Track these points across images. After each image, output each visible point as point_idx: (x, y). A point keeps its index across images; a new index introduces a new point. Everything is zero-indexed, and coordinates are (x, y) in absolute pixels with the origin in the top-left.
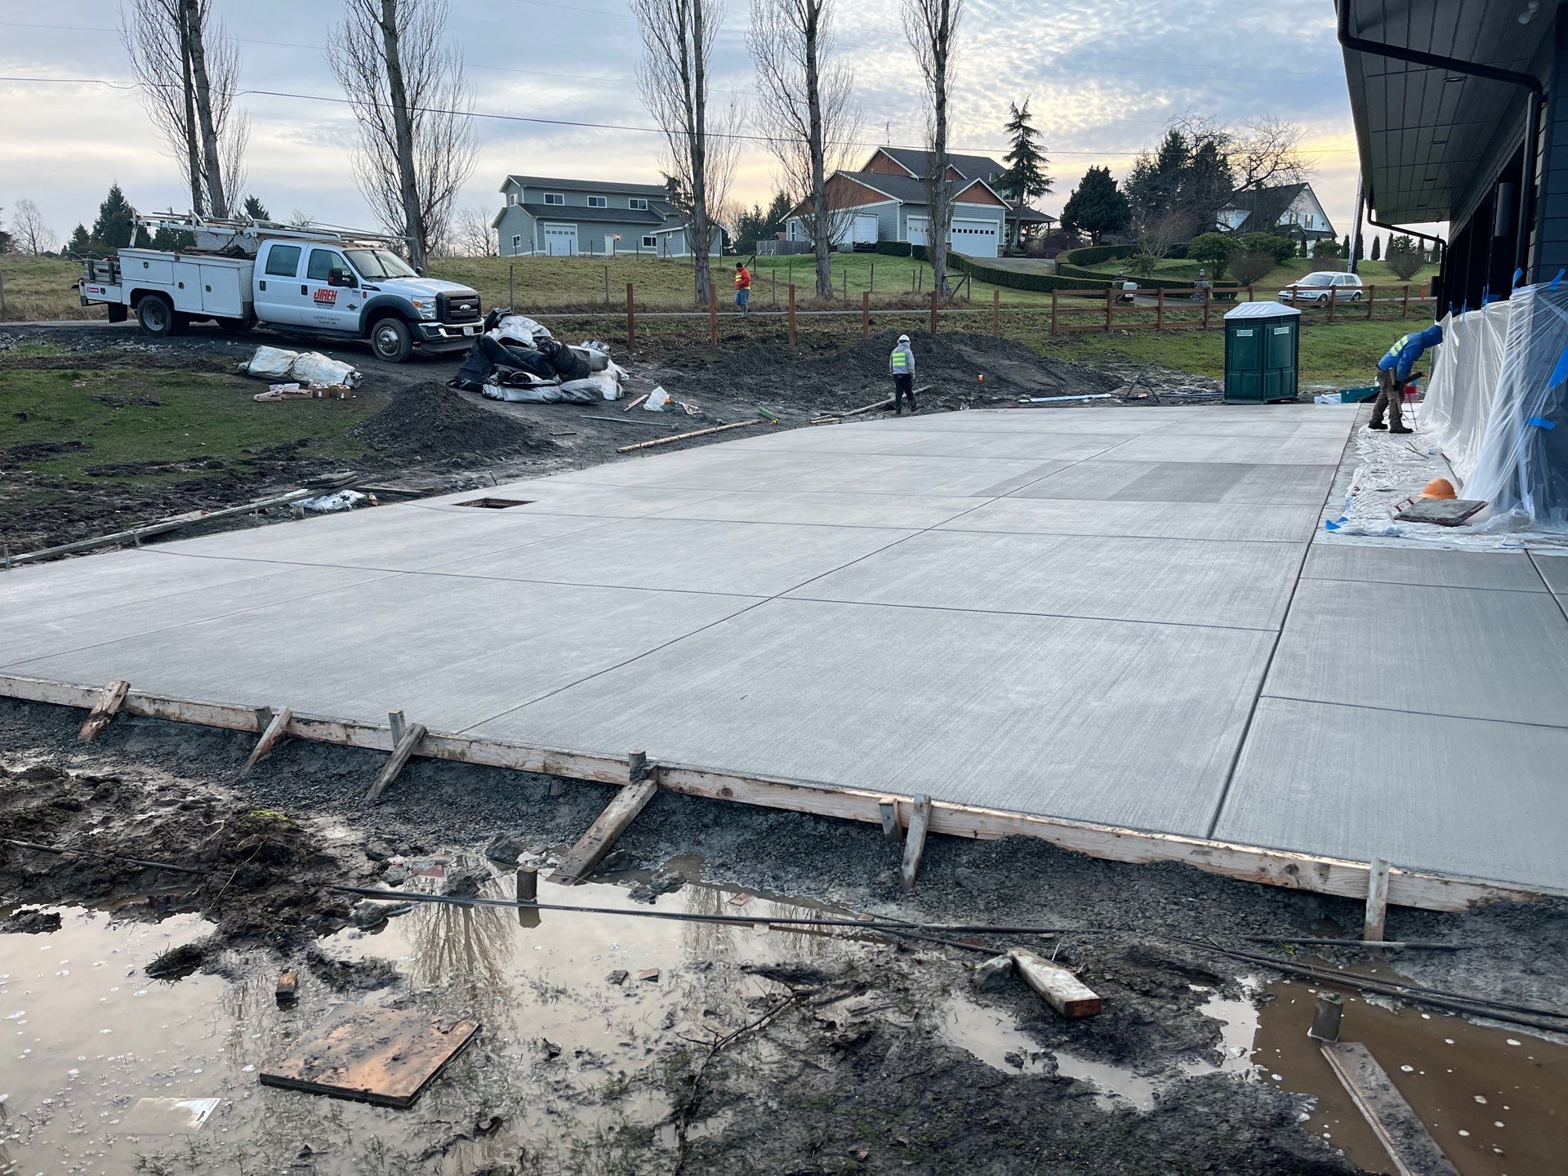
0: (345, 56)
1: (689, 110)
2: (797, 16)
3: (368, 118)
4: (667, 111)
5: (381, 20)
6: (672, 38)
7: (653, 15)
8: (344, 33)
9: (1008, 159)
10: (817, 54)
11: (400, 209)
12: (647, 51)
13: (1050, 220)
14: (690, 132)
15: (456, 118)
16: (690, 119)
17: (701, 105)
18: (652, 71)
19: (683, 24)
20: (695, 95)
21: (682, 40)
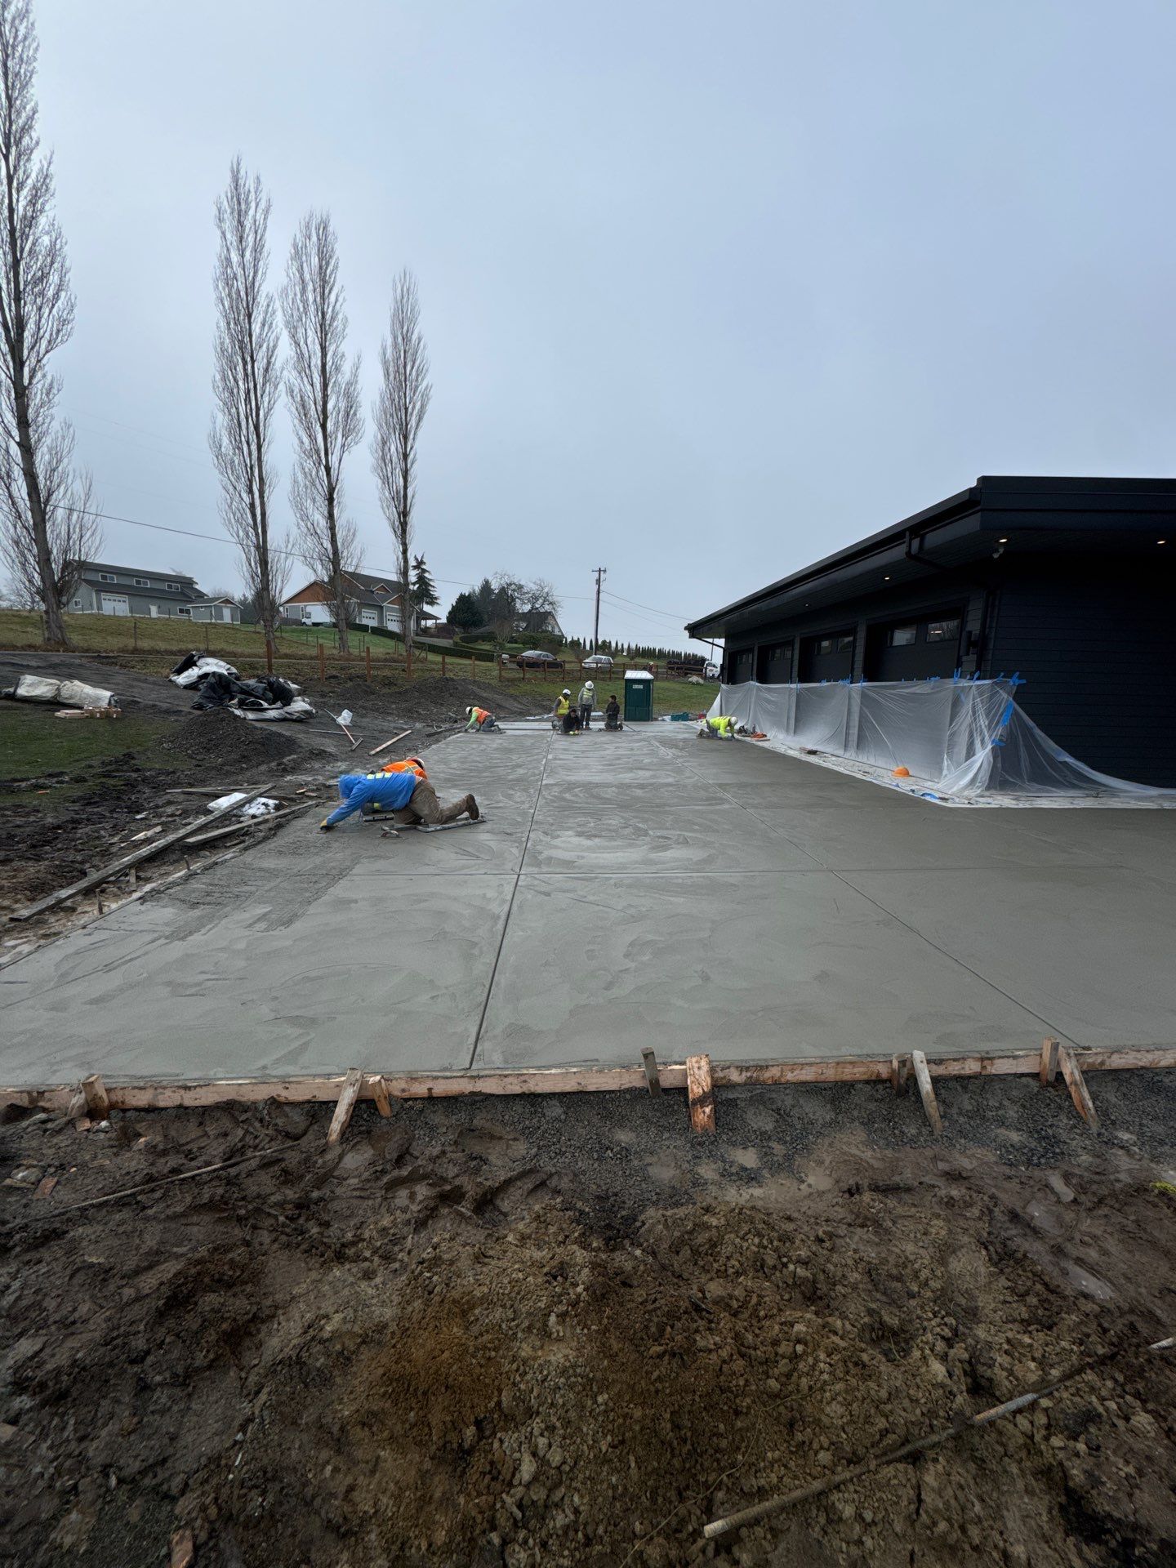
1: (257, 534)
2: (320, 489)
9: (415, 584)
10: (335, 511)
11: (36, 576)
13: (439, 618)
14: (258, 547)
16: (258, 539)
17: (264, 531)
18: (230, 507)
19: (251, 481)
20: (260, 525)
21: (251, 492)
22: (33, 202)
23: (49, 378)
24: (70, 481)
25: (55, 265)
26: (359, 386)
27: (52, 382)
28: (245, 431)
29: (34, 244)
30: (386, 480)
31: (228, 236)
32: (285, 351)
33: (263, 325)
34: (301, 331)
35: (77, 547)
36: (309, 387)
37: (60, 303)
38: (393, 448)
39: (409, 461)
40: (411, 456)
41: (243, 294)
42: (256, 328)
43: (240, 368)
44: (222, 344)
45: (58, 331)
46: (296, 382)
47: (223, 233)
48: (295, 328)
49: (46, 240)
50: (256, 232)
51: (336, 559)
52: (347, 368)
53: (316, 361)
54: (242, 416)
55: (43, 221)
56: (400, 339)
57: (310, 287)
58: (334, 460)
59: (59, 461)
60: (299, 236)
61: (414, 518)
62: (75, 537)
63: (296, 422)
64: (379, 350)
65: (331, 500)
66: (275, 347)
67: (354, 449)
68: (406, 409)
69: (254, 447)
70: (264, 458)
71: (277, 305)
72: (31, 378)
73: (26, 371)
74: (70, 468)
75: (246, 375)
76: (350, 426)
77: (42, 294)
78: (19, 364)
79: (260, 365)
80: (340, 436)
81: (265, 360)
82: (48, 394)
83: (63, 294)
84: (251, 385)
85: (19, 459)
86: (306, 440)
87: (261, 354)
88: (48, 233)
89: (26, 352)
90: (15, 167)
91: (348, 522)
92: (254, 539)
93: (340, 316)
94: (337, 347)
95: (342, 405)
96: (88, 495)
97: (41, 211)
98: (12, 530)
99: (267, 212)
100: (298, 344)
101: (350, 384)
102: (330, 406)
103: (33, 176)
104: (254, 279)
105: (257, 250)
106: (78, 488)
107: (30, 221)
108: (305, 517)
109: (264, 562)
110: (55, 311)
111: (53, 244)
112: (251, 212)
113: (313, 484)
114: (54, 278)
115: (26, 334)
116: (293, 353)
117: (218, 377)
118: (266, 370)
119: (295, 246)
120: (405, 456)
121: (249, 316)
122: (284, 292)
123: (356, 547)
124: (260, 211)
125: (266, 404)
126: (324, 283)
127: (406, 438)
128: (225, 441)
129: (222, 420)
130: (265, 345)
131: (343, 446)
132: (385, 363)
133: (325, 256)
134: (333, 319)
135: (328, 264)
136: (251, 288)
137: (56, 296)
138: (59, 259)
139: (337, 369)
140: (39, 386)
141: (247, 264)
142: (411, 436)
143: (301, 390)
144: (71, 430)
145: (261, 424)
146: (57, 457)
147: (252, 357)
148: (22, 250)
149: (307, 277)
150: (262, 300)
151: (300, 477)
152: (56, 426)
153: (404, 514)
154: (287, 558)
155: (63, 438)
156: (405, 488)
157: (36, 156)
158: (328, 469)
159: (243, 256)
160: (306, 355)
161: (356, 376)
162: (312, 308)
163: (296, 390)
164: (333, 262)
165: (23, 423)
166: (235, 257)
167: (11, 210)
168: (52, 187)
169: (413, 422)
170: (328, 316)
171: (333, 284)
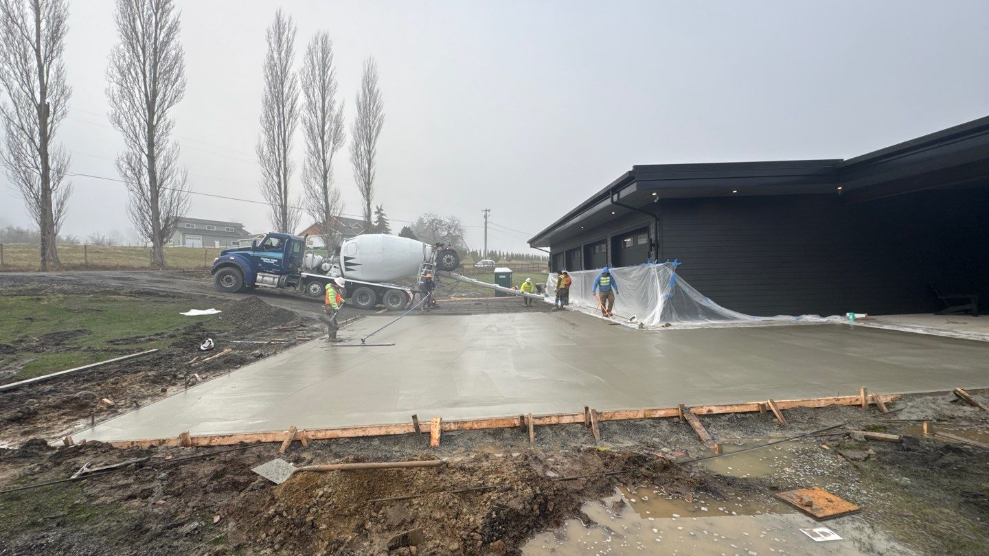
1: (281, 198)
2: (319, 172)
3: (136, 190)
4: (272, 198)
5: (147, 153)
6: (274, 173)
7: (267, 165)
8: (125, 156)
9: (376, 222)
10: (328, 184)
11: (150, 227)
14: (281, 206)
15: (182, 193)
17: (286, 197)
18: (266, 184)
19: (279, 170)
20: (283, 192)
21: (278, 175)
22: (168, 35)
23: (168, 120)
24: (174, 174)
25: (177, 65)
26: (343, 117)
27: (169, 122)
28: (277, 143)
29: (166, 54)
30: (358, 165)
31: (273, 45)
32: (302, 100)
33: (290, 88)
34: (311, 90)
35: (175, 210)
36: (315, 119)
37: (177, 83)
38: (362, 148)
39: (372, 155)
40: (373, 152)
41: (279, 73)
42: (286, 90)
43: (276, 110)
44: (266, 98)
45: (175, 97)
46: (307, 116)
47: (270, 44)
48: (308, 89)
49: (173, 53)
50: (288, 42)
51: (327, 211)
52: (336, 108)
53: (319, 104)
54: (276, 135)
55: (173, 44)
56: (367, 92)
57: (317, 68)
58: (328, 156)
59: (169, 164)
60: (311, 43)
61: (374, 185)
62: (175, 204)
63: (307, 137)
64: (355, 97)
65: (325, 178)
66: (296, 99)
67: (340, 150)
68: (370, 127)
69: (282, 151)
70: (287, 157)
71: (298, 78)
72: (158, 121)
73: (156, 117)
74: (175, 167)
75: (279, 114)
76: (337, 137)
77: (168, 79)
78: (152, 113)
79: (287, 108)
80: (331, 143)
81: (290, 106)
82: (166, 129)
83: (180, 78)
84: (282, 119)
85: (147, 164)
86: (312, 146)
87: (288, 103)
88: (175, 49)
89: (156, 108)
90: (160, 18)
91: (335, 190)
92: (279, 201)
93: (333, 82)
94: (331, 97)
95: (333, 126)
96: (184, 181)
97: (172, 39)
98: (138, 202)
99: (294, 33)
100: (309, 96)
101: (338, 116)
102: (326, 128)
103: (170, 23)
104: (286, 65)
105: (288, 52)
106: (179, 178)
107: (166, 43)
108: (310, 188)
109: (284, 214)
110: (174, 87)
111: (177, 55)
112: (286, 33)
113: (315, 169)
114: (176, 71)
115: (158, 99)
116: (306, 101)
117: (263, 116)
118: (291, 111)
119: (309, 48)
120: (369, 152)
121: (282, 84)
122: (302, 71)
123: (339, 204)
124: (291, 32)
125: (290, 129)
126: (325, 65)
127: (370, 143)
128: (266, 149)
129: (264, 138)
130: (290, 98)
131: (333, 148)
132: (358, 104)
133: (325, 52)
134: (329, 83)
135: (327, 56)
136: (284, 71)
137: (176, 80)
138: (179, 61)
139: (331, 108)
140: (162, 125)
141: (282, 59)
142: (373, 141)
143: (310, 120)
144: (178, 147)
145: (287, 139)
146: (168, 161)
147: (283, 105)
148: (160, 57)
149: (315, 62)
150: (290, 76)
151: (308, 166)
152: (169, 146)
153: (368, 184)
154: (298, 211)
155: (173, 151)
156: (369, 169)
157: (172, 14)
158: (324, 161)
159: (280, 55)
160: (314, 102)
161: (341, 111)
162: (318, 78)
163: (307, 120)
164: (330, 55)
165: (151, 144)
166: (276, 55)
167: (156, 39)
168: (179, 27)
169: (374, 134)
170: (326, 82)
171: (330, 66)
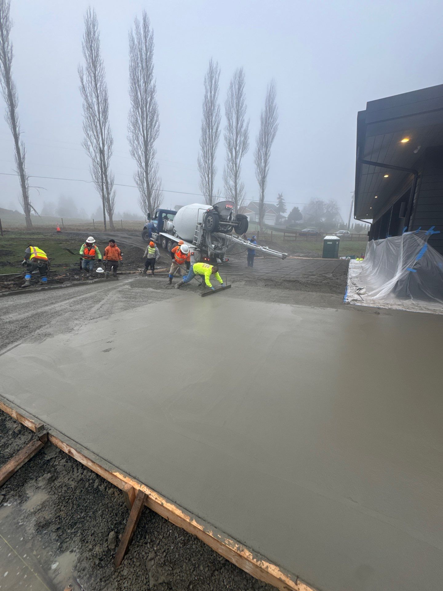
0: (137, 178)
1: (209, 191)
3: (141, 191)
4: (205, 191)
5: (145, 171)
6: (206, 175)
7: (202, 171)
10: (237, 179)
11: (147, 210)
12: (201, 178)
13: (285, 218)
15: (160, 191)
16: (210, 193)
17: (212, 190)
18: (202, 183)
19: (209, 173)
27: (155, 151)
28: (208, 155)
30: (259, 165)
33: (216, 115)
34: (230, 115)
36: (231, 135)
37: (156, 125)
38: (262, 153)
39: (268, 157)
40: (269, 154)
41: (210, 107)
42: (214, 117)
43: (208, 134)
44: (203, 125)
45: (156, 135)
46: (227, 134)
47: (206, 87)
50: (216, 83)
52: (245, 125)
53: (235, 124)
54: (207, 150)
55: (154, 100)
57: (235, 97)
60: (232, 79)
63: (226, 148)
64: (260, 114)
65: (236, 176)
66: (220, 122)
69: (210, 161)
70: (213, 164)
72: (149, 151)
74: (158, 177)
76: (245, 146)
78: (147, 147)
80: (241, 151)
81: (216, 128)
82: (154, 155)
84: (211, 139)
85: (145, 177)
89: (148, 143)
91: (241, 183)
93: (244, 105)
94: (243, 117)
95: (242, 140)
99: (219, 75)
100: (229, 120)
101: (246, 131)
102: (238, 142)
104: (214, 99)
105: (216, 89)
109: (211, 200)
110: (155, 128)
112: (215, 76)
113: (231, 171)
114: (155, 118)
115: (149, 137)
116: (227, 123)
117: (201, 138)
118: (216, 131)
119: (231, 83)
121: (212, 114)
122: (225, 100)
125: (215, 144)
126: (240, 93)
127: (267, 147)
128: (202, 160)
129: (201, 153)
130: (216, 123)
131: (242, 155)
133: (240, 84)
136: (213, 104)
138: (157, 112)
139: (242, 126)
140: (151, 153)
141: (212, 95)
142: (269, 145)
144: (159, 165)
145: (213, 152)
147: (212, 128)
149: (234, 94)
150: (216, 107)
151: (227, 169)
153: (264, 177)
154: (218, 198)
155: (157, 168)
157: (153, 81)
158: (236, 164)
160: (231, 123)
162: (235, 105)
163: (227, 137)
164: (243, 85)
165: (147, 165)
170: (240, 106)
171: (243, 93)
